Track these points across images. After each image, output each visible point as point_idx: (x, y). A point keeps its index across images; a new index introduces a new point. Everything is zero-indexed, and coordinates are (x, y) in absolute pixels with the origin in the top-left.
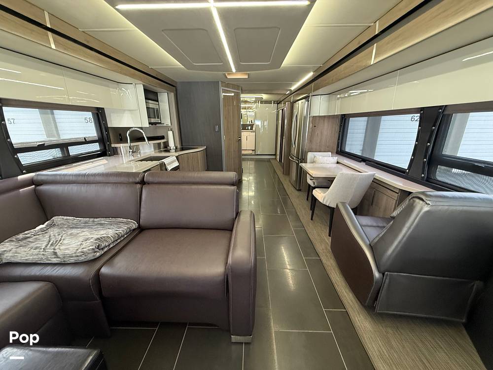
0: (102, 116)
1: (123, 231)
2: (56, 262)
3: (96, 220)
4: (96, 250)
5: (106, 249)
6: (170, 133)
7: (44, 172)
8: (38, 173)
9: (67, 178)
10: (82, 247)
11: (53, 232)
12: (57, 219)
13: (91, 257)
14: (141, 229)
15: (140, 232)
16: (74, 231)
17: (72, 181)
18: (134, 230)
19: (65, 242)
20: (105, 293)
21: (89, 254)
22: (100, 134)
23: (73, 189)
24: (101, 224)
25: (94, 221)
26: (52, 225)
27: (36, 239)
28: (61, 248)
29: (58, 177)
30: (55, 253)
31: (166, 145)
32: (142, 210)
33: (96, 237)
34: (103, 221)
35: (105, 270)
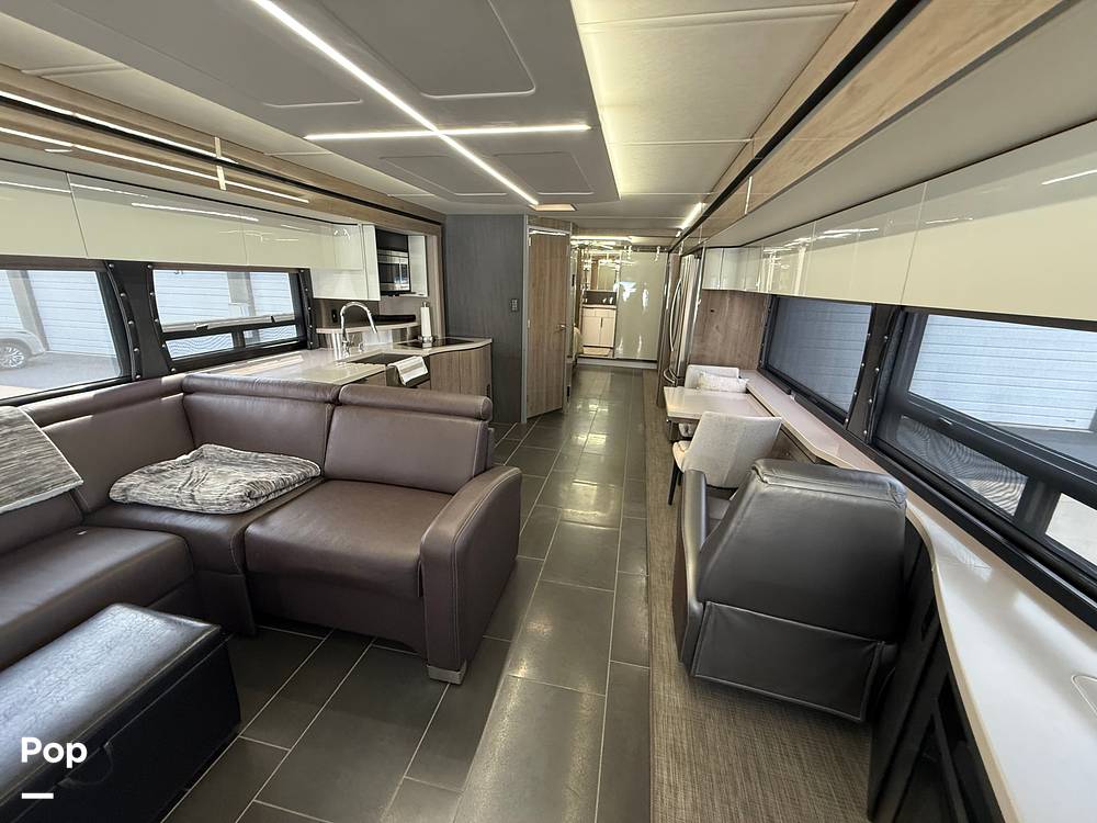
0: (304, 280)
1: (294, 477)
2: (192, 509)
3: (261, 455)
4: (245, 498)
5: (262, 501)
6: (425, 311)
7: (197, 373)
8: (190, 374)
9: (228, 385)
10: (228, 491)
11: (198, 467)
12: (208, 449)
13: (237, 508)
14: (325, 478)
15: (322, 483)
16: (225, 469)
17: (234, 390)
18: (313, 478)
19: (209, 482)
20: (251, 566)
21: (235, 502)
22: (299, 311)
23: (235, 402)
24: (265, 463)
25: (256, 457)
26: (199, 457)
27: (173, 473)
28: (202, 490)
29: (216, 383)
30: (192, 497)
31: (417, 332)
32: (330, 447)
33: (250, 480)
34: (269, 458)
35: (253, 529)
